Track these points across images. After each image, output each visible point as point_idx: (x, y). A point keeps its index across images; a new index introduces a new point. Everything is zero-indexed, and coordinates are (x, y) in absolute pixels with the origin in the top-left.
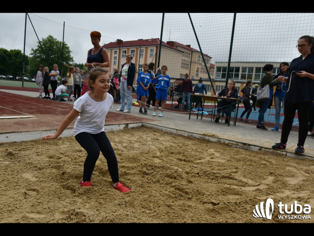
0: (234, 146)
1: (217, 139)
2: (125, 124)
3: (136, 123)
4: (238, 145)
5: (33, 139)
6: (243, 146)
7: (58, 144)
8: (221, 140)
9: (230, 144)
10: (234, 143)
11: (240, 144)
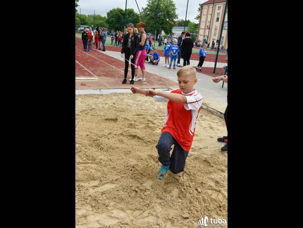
0: (215, 114)
1: (206, 107)
2: (153, 88)
3: (163, 88)
4: (217, 113)
5: (85, 94)
6: (220, 115)
7: (99, 98)
8: (209, 108)
9: (213, 112)
10: (215, 111)
11: (218, 113)
